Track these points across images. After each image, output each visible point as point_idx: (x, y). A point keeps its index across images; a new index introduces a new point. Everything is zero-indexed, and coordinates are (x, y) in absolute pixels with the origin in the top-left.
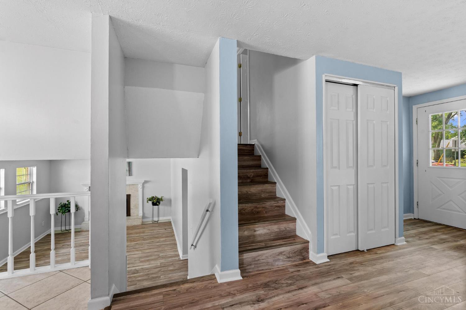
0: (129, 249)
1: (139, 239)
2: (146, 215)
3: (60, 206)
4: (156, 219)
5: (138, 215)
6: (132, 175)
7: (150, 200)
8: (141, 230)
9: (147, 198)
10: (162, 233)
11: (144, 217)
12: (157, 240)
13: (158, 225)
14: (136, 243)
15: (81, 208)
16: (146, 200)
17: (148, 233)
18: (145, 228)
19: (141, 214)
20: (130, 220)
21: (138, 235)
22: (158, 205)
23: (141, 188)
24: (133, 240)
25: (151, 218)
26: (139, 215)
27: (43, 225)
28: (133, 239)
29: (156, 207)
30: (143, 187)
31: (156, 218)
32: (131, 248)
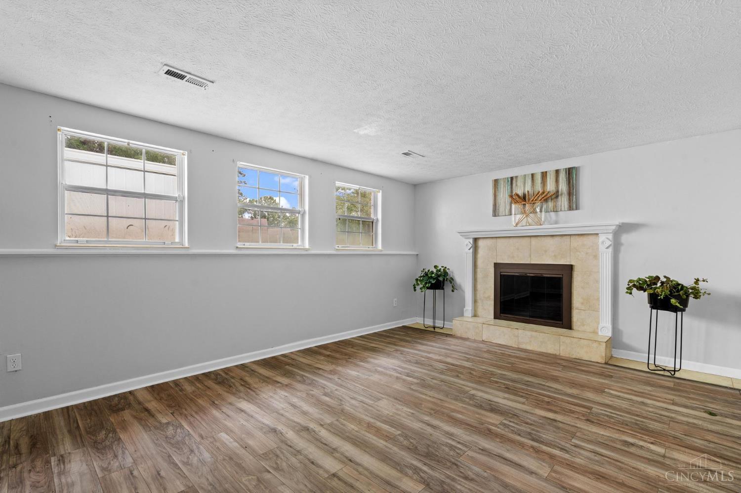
0: (513, 432)
1: (573, 408)
2: (626, 339)
3: (422, 275)
4: (666, 361)
5: (595, 332)
6: (577, 208)
7: (640, 288)
8: (596, 380)
9: (630, 281)
10: (688, 424)
11: (614, 342)
12: (653, 447)
13: (671, 385)
14: (551, 415)
15: (460, 287)
16: (623, 286)
17: (618, 397)
18: (611, 377)
19: (606, 331)
20: (568, 340)
21: (574, 391)
22: (675, 309)
23: (607, 245)
24: (546, 399)
25: (643, 352)
26: (600, 333)
27: (394, 305)
28: (549, 397)
29: (666, 317)
30: (617, 246)
31: (668, 359)
32: (524, 428)
